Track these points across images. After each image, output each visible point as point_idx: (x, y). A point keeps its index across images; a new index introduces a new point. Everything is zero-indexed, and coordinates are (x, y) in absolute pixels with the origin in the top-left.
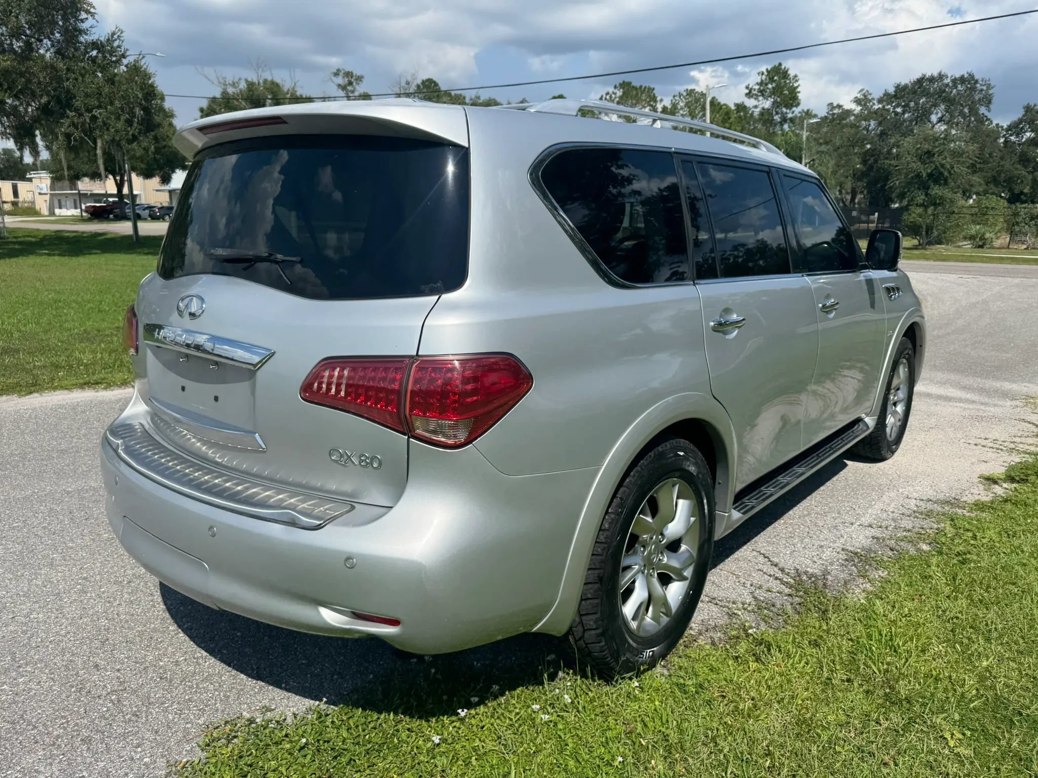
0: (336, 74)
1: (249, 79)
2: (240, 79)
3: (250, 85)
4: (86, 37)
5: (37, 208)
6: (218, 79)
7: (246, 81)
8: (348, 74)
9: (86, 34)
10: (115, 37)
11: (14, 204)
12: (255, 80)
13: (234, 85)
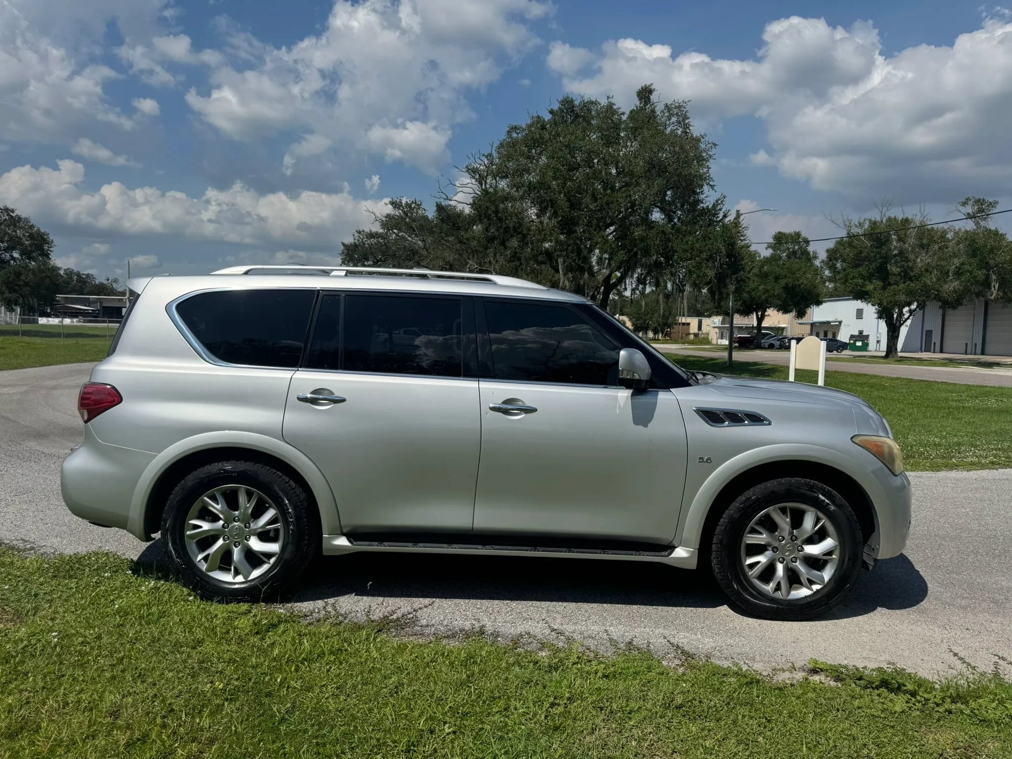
0: (964, 204)
1: (873, 219)
2: (865, 220)
3: (874, 224)
4: (702, 205)
5: (710, 338)
6: (844, 222)
7: (870, 220)
8: (979, 202)
9: (702, 203)
10: (720, 202)
11: (696, 335)
12: (878, 219)
13: (861, 225)
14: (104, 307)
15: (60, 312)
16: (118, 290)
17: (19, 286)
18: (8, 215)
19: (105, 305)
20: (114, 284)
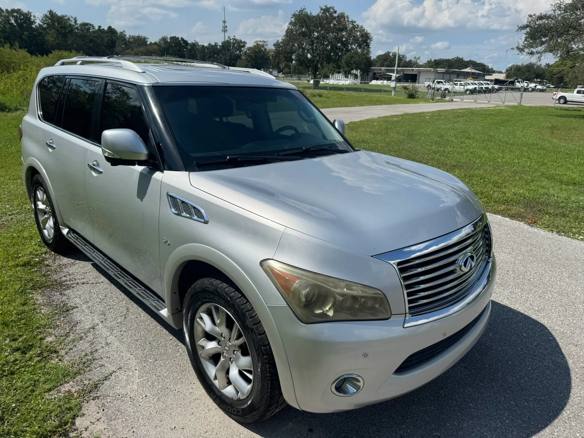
14: (405, 74)
15: (383, 77)
16: (420, 64)
17: (351, 64)
18: (353, 24)
19: (405, 73)
20: (418, 60)
